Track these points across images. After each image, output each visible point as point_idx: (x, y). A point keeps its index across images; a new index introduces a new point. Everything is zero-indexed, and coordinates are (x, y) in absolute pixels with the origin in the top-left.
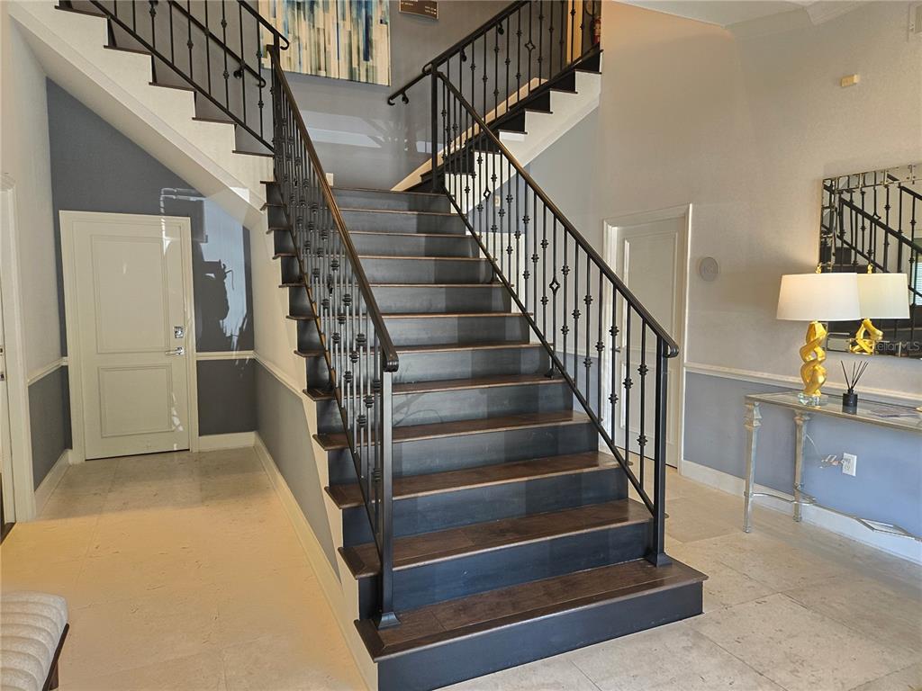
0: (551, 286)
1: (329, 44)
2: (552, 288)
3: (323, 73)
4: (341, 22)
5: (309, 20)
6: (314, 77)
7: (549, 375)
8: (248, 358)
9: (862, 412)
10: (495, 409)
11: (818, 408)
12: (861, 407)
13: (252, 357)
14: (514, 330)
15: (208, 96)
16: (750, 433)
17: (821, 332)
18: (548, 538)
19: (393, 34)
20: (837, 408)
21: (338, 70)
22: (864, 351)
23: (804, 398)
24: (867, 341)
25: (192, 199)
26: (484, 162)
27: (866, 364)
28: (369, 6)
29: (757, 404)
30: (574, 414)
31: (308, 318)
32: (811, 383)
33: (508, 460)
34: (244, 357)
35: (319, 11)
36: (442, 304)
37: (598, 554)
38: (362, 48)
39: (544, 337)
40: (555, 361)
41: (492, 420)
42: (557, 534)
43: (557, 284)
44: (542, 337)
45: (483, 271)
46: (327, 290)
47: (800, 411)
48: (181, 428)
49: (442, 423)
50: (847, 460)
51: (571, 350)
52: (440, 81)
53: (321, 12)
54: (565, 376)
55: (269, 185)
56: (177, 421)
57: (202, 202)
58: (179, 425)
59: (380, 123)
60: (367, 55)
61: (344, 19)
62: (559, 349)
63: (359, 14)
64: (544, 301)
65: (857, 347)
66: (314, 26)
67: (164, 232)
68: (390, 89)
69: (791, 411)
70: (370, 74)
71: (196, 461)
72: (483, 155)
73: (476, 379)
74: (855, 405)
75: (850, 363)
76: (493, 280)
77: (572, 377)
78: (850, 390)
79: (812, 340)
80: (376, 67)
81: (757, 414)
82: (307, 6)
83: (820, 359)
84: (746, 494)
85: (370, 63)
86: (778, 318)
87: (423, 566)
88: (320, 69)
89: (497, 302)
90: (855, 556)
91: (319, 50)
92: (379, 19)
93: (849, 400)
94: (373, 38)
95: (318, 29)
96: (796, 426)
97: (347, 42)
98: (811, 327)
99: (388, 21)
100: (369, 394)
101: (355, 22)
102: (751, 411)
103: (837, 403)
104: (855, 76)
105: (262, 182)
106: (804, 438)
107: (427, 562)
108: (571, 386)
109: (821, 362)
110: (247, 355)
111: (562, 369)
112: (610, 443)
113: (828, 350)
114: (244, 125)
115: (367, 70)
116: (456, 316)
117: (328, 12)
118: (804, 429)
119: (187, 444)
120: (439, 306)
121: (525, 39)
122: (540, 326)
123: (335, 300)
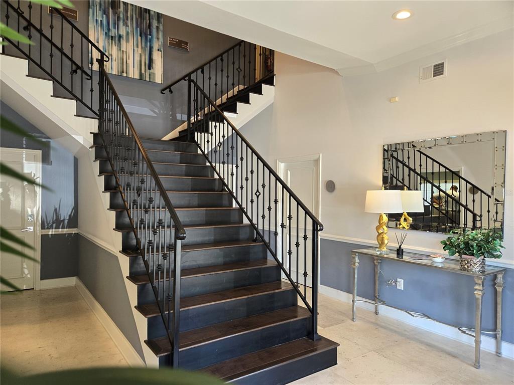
0: (256, 194)
1: (129, 59)
2: (256, 195)
3: (125, 75)
4: (136, 48)
5: (118, 46)
6: (119, 76)
7: (255, 241)
8: (74, 232)
9: (406, 258)
10: (227, 259)
11: (385, 256)
12: (405, 256)
13: (76, 232)
14: (234, 217)
15: (61, 84)
16: (354, 269)
17: (385, 219)
18: (260, 328)
19: (165, 57)
20: (394, 256)
21: (134, 73)
22: (404, 228)
23: (378, 251)
24: (406, 223)
25: (43, 140)
26: (218, 128)
27: (406, 234)
28: (152, 42)
29: (357, 254)
30: (268, 261)
31: (121, 210)
32: (382, 243)
33: (235, 287)
34: (71, 232)
35: (123, 42)
36: (196, 203)
37: (284, 336)
38: (147, 63)
39: (252, 220)
40: (258, 233)
41: (226, 266)
42: (264, 326)
43: (259, 192)
44: (251, 221)
45: (217, 185)
46: (136, 194)
47: (377, 258)
48: (29, 276)
49: (199, 268)
50: (399, 282)
51: (267, 228)
52: (192, 85)
53: (125, 42)
54: (263, 241)
55: (95, 135)
56: (26, 271)
57: (50, 142)
58: (28, 274)
59: (157, 103)
60: (150, 67)
61: (137, 47)
62: (260, 227)
63: (146, 45)
64: (252, 201)
65: (401, 226)
66: (120, 49)
67: (24, 159)
68: (162, 85)
69: (372, 258)
70: (152, 77)
71: (39, 295)
72: (218, 124)
73: (216, 243)
74: (403, 254)
75: (399, 233)
76: (223, 190)
77: (267, 241)
78: (400, 247)
79: (381, 222)
80: (155, 74)
81: (357, 260)
82: (117, 39)
83: (385, 232)
84: (353, 301)
85: (152, 71)
86: (365, 211)
87: (194, 347)
88: (123, 72)
89: (225, 202)
90: (405, 330)
91: (123, 63)
92: (157, 48)
93: (400, 252)
94: (154, 58)
95: (123, 51)
96: (375, 265)
97: (139, 59)
98: (381, 216)
99: (162, 50)
100: (165, 252)
101: (144, 49)
102: (355, 258)
103: (394, 253)
104: (397, 98)
105: (91, 133)
106: (379, 272)
107: (197, 345)
108: (267, 246)
109: (386, 233)
110: (74, 231)
111: (262, 237)
112: (288, 276)
113: (388, 227)
114: (81, 101)
115: (150, 75)
116: (205, 209)
117: (129, 43)
118: (379, 267)
119: (32, 286)
120: (194, 203)
121: (236, 66)
122: (249, 214)
123: (142, 200)
